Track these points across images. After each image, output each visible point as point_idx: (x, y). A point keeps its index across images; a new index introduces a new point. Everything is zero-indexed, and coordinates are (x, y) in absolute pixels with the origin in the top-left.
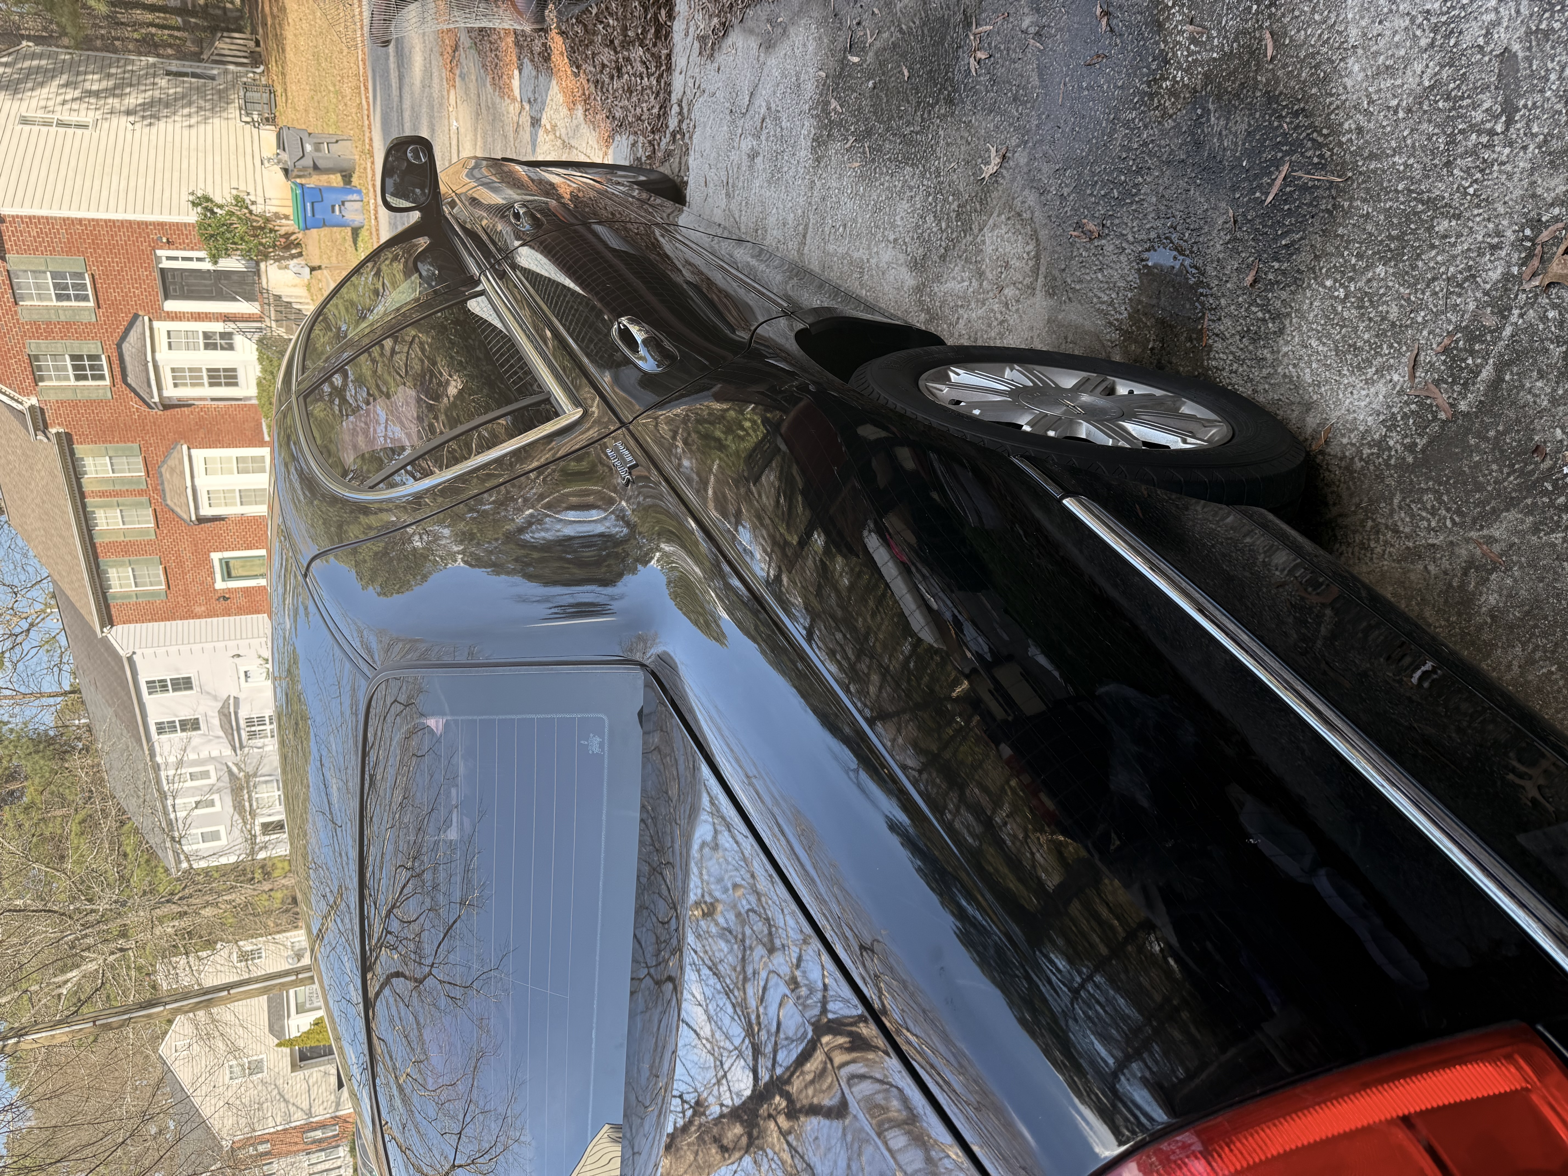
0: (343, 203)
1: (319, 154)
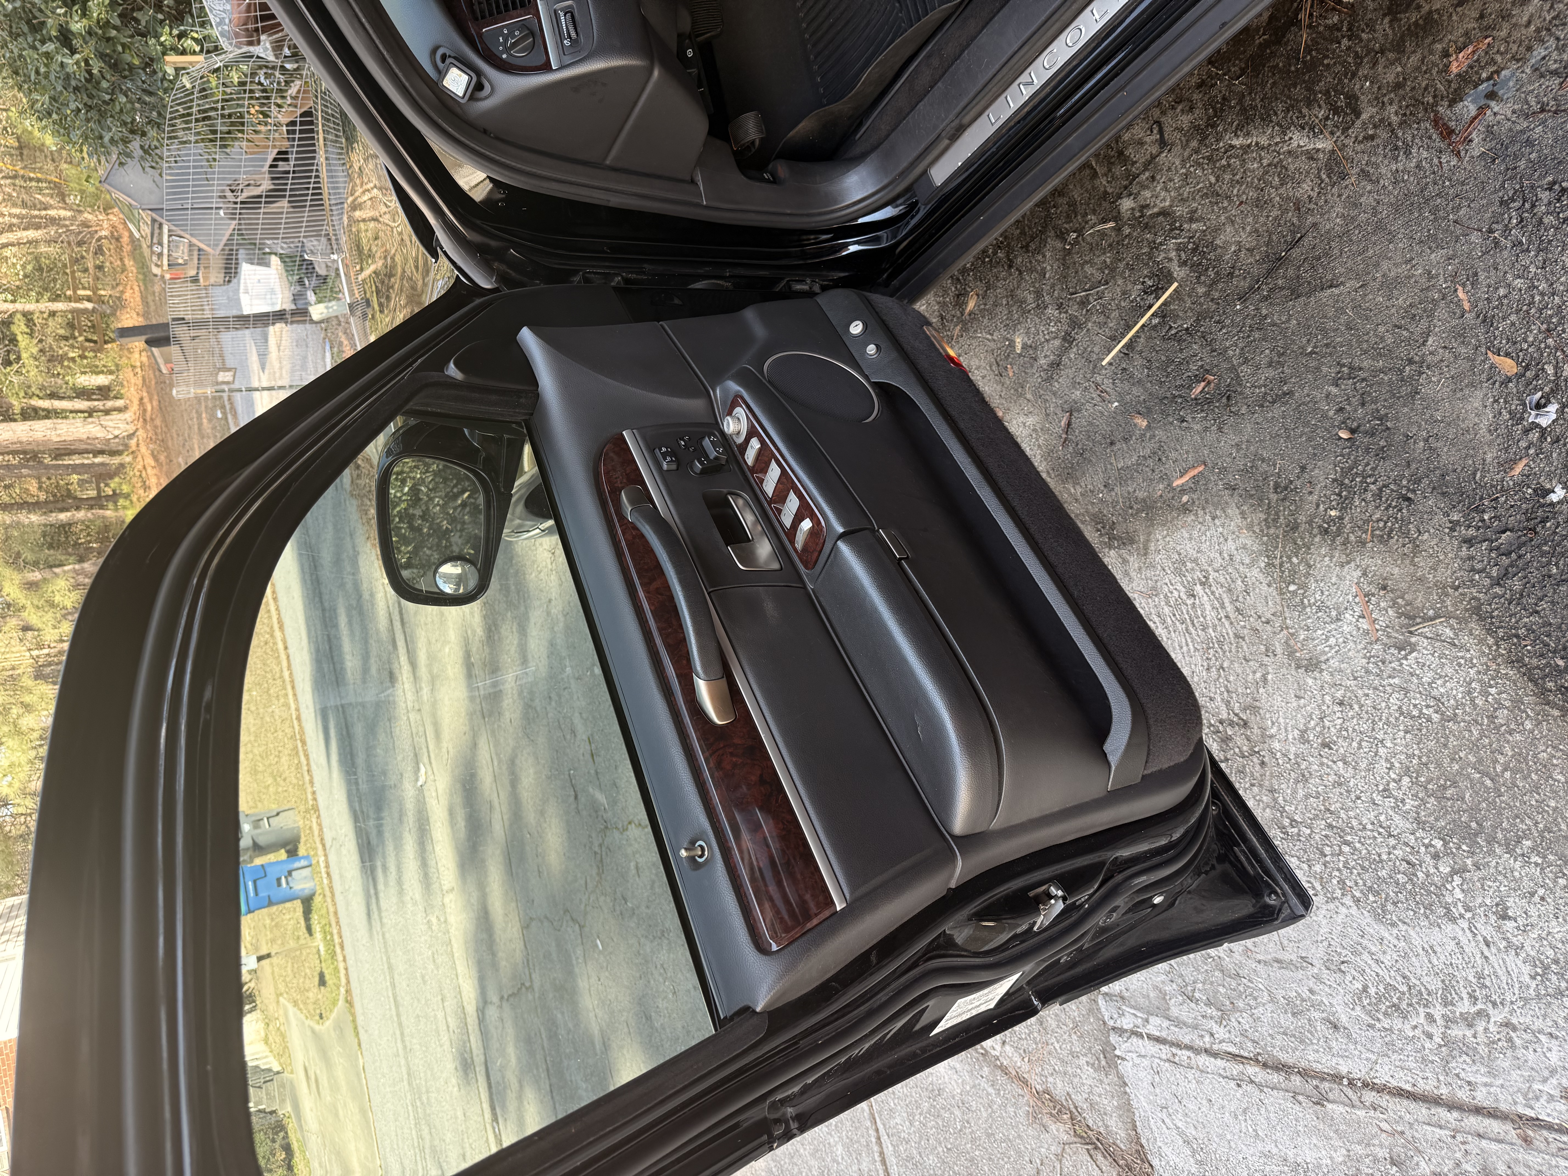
0: (290, 873)
1: (258, 831)
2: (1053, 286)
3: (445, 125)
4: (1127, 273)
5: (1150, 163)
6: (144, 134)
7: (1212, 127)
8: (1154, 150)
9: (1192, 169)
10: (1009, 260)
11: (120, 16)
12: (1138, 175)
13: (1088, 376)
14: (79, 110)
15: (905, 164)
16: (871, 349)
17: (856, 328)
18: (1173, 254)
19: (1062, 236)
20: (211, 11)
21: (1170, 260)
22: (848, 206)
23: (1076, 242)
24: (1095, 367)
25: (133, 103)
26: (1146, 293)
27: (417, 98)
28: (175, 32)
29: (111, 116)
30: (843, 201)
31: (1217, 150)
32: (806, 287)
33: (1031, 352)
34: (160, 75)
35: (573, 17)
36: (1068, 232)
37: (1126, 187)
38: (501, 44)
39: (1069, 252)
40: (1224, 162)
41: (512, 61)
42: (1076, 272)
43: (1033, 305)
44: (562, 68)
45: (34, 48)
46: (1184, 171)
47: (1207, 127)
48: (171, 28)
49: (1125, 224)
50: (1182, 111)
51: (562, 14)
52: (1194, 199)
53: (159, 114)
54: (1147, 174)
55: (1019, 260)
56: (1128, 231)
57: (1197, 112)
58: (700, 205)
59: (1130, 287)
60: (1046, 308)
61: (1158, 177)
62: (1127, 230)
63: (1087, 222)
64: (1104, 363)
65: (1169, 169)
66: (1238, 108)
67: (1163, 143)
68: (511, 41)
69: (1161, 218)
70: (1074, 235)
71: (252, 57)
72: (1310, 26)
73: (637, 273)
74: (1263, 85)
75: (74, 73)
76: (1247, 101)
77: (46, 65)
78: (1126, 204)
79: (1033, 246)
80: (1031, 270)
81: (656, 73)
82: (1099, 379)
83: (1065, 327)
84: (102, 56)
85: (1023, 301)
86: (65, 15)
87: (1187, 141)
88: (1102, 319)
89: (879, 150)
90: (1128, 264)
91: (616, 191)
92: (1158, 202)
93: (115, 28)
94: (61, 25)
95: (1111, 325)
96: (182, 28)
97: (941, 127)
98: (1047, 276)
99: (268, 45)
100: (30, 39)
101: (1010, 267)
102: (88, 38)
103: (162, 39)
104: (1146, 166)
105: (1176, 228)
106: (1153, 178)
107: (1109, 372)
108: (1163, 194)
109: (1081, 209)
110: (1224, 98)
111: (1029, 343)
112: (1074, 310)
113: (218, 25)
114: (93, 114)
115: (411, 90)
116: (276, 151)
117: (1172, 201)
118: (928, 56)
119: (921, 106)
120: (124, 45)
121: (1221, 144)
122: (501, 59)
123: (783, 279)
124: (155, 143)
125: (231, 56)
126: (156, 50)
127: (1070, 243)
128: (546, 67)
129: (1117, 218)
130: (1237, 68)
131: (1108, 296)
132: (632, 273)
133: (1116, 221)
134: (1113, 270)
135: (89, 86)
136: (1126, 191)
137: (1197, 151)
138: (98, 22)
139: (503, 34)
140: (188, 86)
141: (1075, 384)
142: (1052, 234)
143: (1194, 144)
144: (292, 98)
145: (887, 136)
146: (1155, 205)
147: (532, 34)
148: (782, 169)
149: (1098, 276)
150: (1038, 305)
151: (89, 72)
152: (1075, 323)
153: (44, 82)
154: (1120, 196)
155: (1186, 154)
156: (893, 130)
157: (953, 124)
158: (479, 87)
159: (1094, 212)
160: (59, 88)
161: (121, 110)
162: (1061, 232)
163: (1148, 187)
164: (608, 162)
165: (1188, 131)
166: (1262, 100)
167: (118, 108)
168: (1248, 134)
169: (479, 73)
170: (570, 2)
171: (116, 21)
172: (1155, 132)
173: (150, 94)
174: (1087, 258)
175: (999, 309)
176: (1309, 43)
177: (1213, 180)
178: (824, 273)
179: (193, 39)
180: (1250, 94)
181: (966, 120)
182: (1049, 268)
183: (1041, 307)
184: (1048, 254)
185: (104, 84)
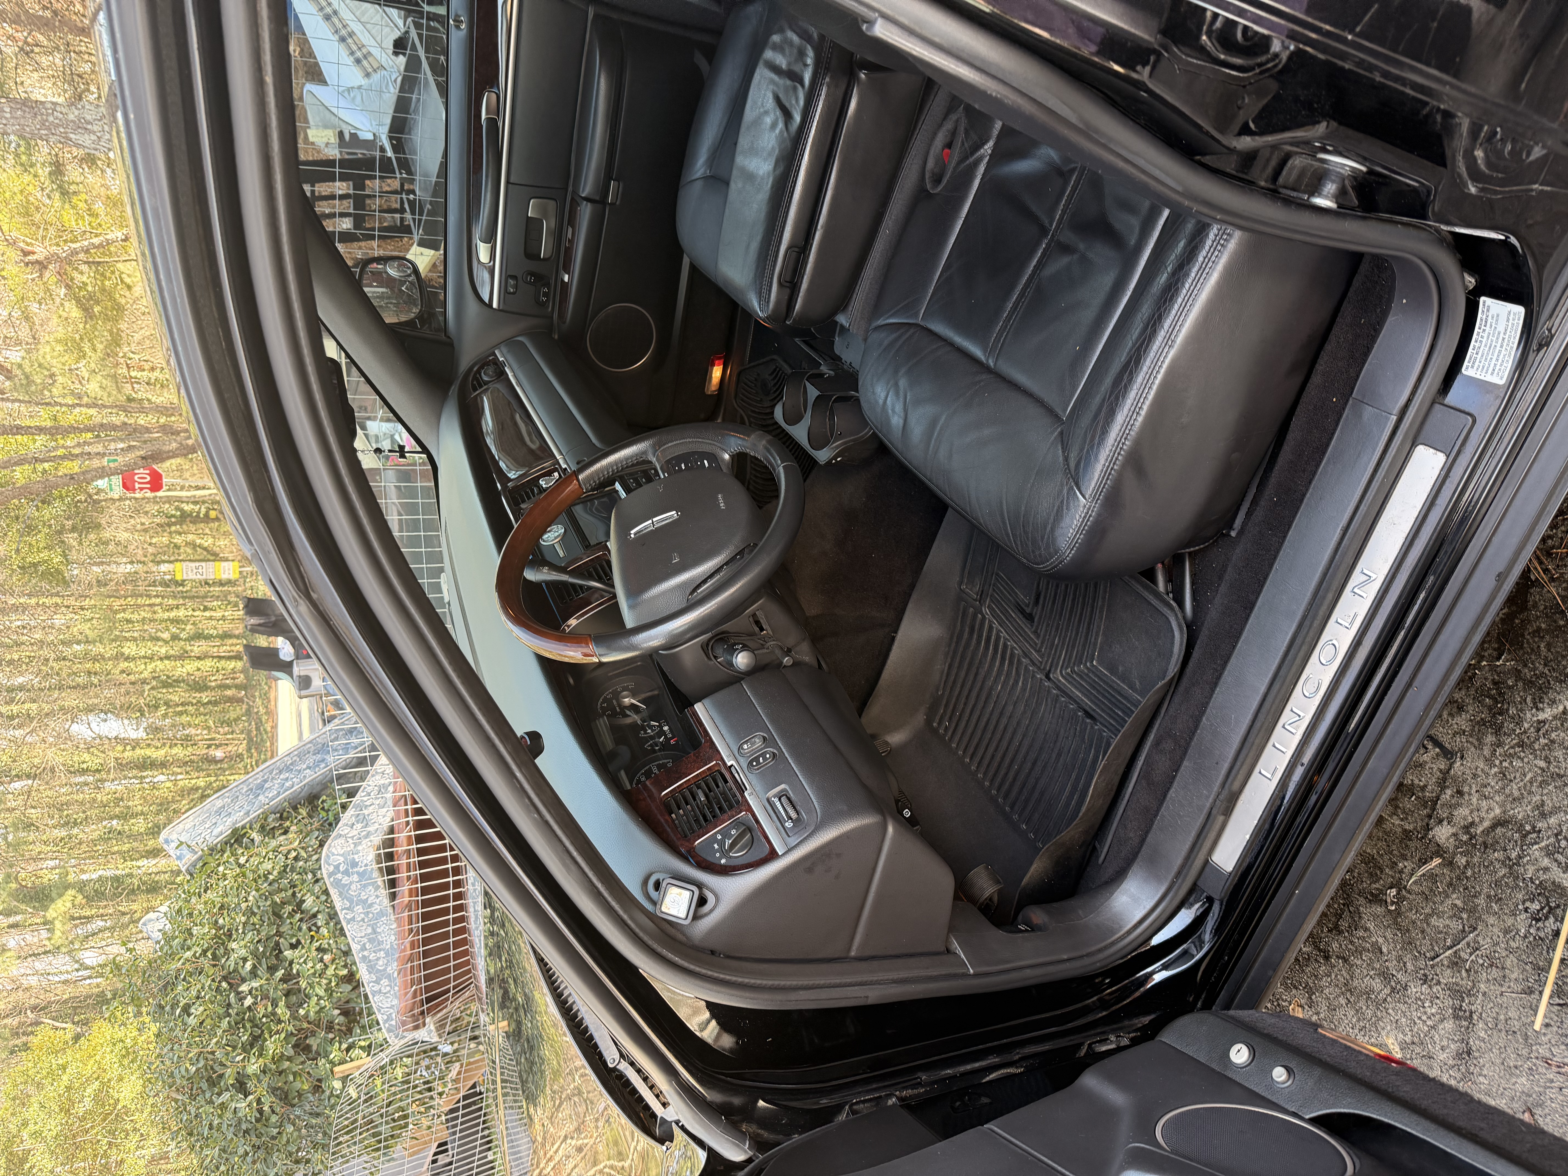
2: (1399, 959)
3: (670, 956)
4: (1495, 907)
5: (1444, 780)
6: (308, 1161)
7: (1501, 714)
8: (1442, 764)
9: (1505, 764)
10: (1320, 950)
11: (294, 1047)
12: (1438, 798)
13: (1525, 1052)
14: (246, 1154)
15: (1179, 861)
16: (1279, 1074)
17: (1240, 1055)
18: (1546, 862)
19: (1376, 898)
20: (379, 1011)
21: (1546, 869)
22: (1129, 932)
23: (1400, 899)
24: (1526, 1037)
25: (299, 1130)
26: (1538, 920)
27: (637, 930)
28: (344, 1046)
29: (278, 1150)
30: (1121, 927)
31: (1525, 732)
32: (1113, 1046)
33: (1418, 1050)
34: (328, 1093)
35: (789, 799)
36: (1382, 892)
37: (1430, 817)
38: (717, 851)
39: (1398, 912)
40: (1543, 741)
41: (733, 863)
42: (1423, 932)
43: (1387, 991)
44: (789, 850)
45: (211, 1102)
46: (1495, 770)
47: (1494, 716)
48: (340, 1043)
49: (1455, 854)
50: (1451, 714)
51: (776, 800)
52: (1530, 793)
53: (325, 1134)
54: (1449, 792)
55: (1335, 945)
56: (1464, 861)
57: (1470, 708)
58: (966, 975)
59: (1510, 921)
60: (1405, 988)
61: (1466, 789)
62: (1462, 861)
63: (1401, 872)
64: (1537, 1027)
65: (1475, 776)
66: (1520, 684)
67: (1448, 754)
68: (728, 842)
69: (1499, 830)
70: (1394, 892)
71: (417, 1043)
72: (1552, 580)
73: (913, 1087)
74: (1537, 651)
75: (246, 1116)
76: (1527, 673)
77: (220, 1116)
78: (1442, 834)
79: (1344, 924)
80: (1359, 952)
81: (890, 829)
82: (1543, 1051)
83: (1449, 1002)
84: (273, 1090)
85: (1368, 993)
86: (243, 1060)
87: (1478, 740)
88: (1495, 973)
89: (1139, 859)
90: (1489, 897)
91: (871, 983)
92: (1483, 814)
93: (289, 1059)
94: (238, 1073)
95: (1514, 976)
96: (351, 1040)
97: (1208, 805)
98: (1385, 950)
99: (432, 1027)
100: (208, 1095)
101: (1327, 958)
102: (262, 1076)
103: (332, 1056)
104: (1442, 784)
105: (1529, 833)
106: (1460, 793)
107: (1551, 1035)
108: (1484, 803)
109: (1385, 861)
110: (1495, 683)
111: (1408, 1039)
112: (1447, 976)
113: (386, 1021)
114: (261, 1154)
115: (629, 922)
116: (436, 1144)
117: (1502, 805)
118: (1157, 743)
119: (1172, 793)
120: (295, 1074)
121: (1526, 725)
122: (721, 865)
123: (1082, 1044)
124: (320, 1167)
125: (397, 1047)
126: (325, 1068)
127: (1393, 903)
128: (772, 855)
129: (1439, 851)
130: (1490, 651)
131: (1486, 944)
132: (906, 1088)
133: (1441, 856)
134: (1473, 911)
135: (259, 1125)
136: (1432, 818)
137: (1500, 744)
138: (273, 1059)
139: (717, 841)
140: (354, 1095)
141: (1511, 1071)
142: (1362, 901)
143: (1490, 739)
144: (453, 1081)
145: (1143, 841)
146: (1482, 820)
147: (749, 829)
148: (1037, 915)
149: (1455, 926)
150: (1393, 989)
151: (261, 1111)
152: (1457, 993)
153: (216, 1134)
154: (1428, 828)
155: (1486, 752)
156: (1147, 833)
157: (1221, 797)
158: (702, 901)
159: (1404, 857)
160: (230, 1136)
161: (288, 1142)
162: (1372, 894)
163: (1458, 805)
164: (853, 954)
165: (1473, 730)
166: (1545, 665)
167: (285, 1139)
168: (1553, 702)
169: (700, 886)
170: (783, 786)
171: (290, 1052)
172: (1430, 747)
173: (318, 1115)
174: (1428, 910)
175: (1339, 1013)
176: (1563, 593)
177: (1542, 764)
178: (1127, 1023)
179: (361, 1048)
180: (1525, 666)
181: (1236, 786)
182: (1380, 940)
183: (1399, 991)
184: (1371, 926)
185: (274, 1119)
